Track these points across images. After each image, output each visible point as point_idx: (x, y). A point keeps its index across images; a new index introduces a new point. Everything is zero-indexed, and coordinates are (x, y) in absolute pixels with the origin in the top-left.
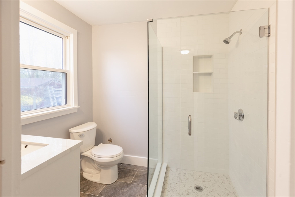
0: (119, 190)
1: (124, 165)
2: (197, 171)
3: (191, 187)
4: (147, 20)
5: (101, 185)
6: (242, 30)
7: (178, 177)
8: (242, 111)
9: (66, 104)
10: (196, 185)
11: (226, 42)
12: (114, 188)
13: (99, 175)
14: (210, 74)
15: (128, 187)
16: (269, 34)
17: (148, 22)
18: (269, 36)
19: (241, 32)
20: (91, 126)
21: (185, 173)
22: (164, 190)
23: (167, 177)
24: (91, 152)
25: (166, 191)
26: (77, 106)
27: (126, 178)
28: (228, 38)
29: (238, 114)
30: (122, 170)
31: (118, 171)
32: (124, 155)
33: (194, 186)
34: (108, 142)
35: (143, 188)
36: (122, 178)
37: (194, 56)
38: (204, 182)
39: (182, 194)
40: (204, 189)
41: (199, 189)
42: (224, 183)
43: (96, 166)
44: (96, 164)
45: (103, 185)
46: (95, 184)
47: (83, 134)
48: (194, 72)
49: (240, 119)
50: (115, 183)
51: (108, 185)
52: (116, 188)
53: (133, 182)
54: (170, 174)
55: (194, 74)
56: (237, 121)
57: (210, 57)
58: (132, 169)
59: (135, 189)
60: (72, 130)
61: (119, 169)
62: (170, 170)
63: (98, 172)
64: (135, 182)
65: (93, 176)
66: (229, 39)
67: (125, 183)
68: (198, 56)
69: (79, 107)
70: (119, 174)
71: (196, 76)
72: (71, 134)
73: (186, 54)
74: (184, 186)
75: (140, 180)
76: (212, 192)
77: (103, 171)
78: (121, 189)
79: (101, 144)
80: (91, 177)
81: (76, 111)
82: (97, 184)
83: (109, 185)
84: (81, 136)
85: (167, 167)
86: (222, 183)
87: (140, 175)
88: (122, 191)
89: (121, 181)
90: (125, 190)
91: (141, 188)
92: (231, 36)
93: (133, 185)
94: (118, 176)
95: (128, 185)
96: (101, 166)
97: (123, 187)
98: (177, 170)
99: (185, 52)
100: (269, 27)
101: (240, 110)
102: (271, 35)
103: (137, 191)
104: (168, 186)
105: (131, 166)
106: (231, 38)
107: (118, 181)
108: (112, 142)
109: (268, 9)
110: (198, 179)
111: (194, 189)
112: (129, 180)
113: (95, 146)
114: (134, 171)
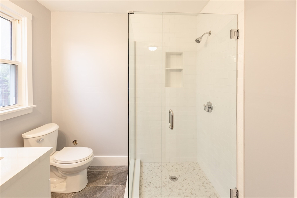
0: (91, 196)
1: (93, 167)
2: (170, 162)
3: (166, 178)
4: (128, 11)
5: (68, 195)
6: (210, 31)
7: (152, 171)
8: (211, 103)
9: (16, 103)
10: (170, 176)
11: (198, 41)
12: (85, 195)
13: (65, 183)
14: (180, 70)
15: (101, 191)
16: (238, 37)
17: (128, 14)
18: (238, 38)
19: (210, 33)
20: (52, 128)
21: (158, 166)
22: (141, 186)
23: (142, 173)
24: (53, 159)
25: (143, 187)
26: (32, 106)
27: (97, 181)
28: (199, 37)
29: (208, 107)
30: (91, 173)
31: (88, 175)
32: (95, 157)
33: (169, 177)
34: (72, 144)
35: (118, 188)
36: (92, 182)
37: (166, 53)
38: (177, 171)
39: (159, 187)
40: (178, 178)
41: (174, 179)
42: (194, 170)
43: (60, 173)
44: (60, 172)
45: (70, 194)
46: (60, 195)
47: (42, 139)
48: (167, 68)
49: (209, 111)
50: (85, 189)
51: (76, 193)
52: (87, 194)
53: (106, 184)
54: (145, 169)
55: (166, 69)
56: (206, 113)
57: (180, 54)
58: (102, 170)
59: (110, 191)
60: (26, 135)
61: (88, 172)
62: (144, 165)
63: (62, 180)
64: (109, 184)
65: (56, 186)
66: (200, 39)
67: (97, 186)
68: (171, 53)
69: (35, 106)
70: (88, 178)
71: (168, 72)
72: (24, 139)
73: (154, 50)
74: (159, 178)
75: (114, 180)
76: (185, 179)
77: (69, 178)
78: (93, 195)
79: (65, 147)
80: (53, 187)
81: (31, 111)
82: (63, 194)
83: (78, 193)
84: (39, 141)
85: (141, 163)
86: (193, 170)
87: (112, 175)
88: (95, 196)
89: (91, 186)
90: (98, 195)
91: (116, 189)
92: (202, 36)
93: (107, 188)
94: (88, 181)
95: (100, 189)
96: (67, 172)
97: (95, 192)
98: (150, 164)
99: (153, 49)
100: (238, 31)
101: (209, 103)
102: (240, 37)
103: (112, 193)
104: (144, 182)
105: (101, 167)
106: (202, 38)
107: (88, 187)
108: (78, 144)
109: (237, 15)
110: (171, 169)
111: (169, 180)
112: (102, 182)
113: (56, 151)
114: (105, 172)
